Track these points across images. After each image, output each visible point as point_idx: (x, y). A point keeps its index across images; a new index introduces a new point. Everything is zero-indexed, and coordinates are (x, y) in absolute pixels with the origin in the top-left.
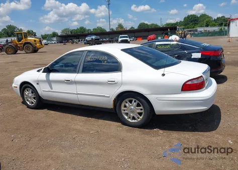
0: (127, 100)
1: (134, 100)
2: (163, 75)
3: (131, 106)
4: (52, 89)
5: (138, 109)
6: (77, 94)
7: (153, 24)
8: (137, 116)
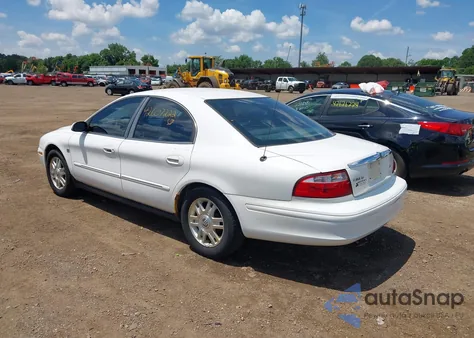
0: (199, 201)
1: (210, 202)
2: (263, 158)
3: (205, 213)
4: (86, 163)
5: (215, 222)
6: (121, 178)
7: (392, 59)
8: (212, 234)
